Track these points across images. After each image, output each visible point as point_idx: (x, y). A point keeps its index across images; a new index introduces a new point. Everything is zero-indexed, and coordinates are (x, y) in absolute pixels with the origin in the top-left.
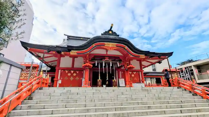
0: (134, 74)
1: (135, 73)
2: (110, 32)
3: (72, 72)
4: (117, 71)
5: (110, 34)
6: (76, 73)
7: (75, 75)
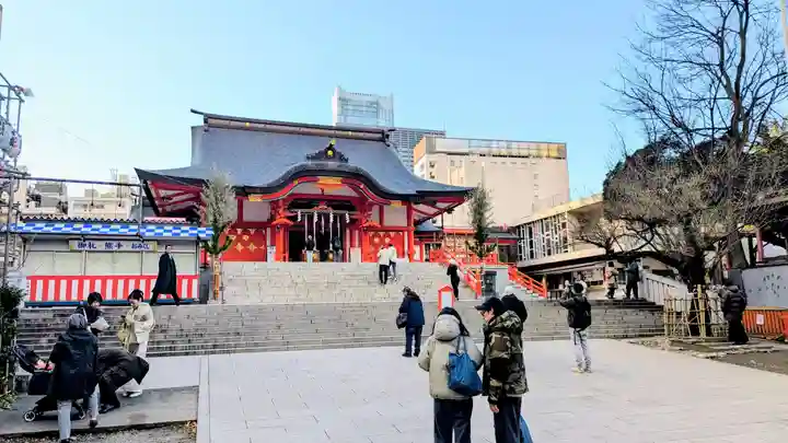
0: (389, 236)
1: (392, 234)
2: (330, 153)
3: (239, 231)
4: (348, 231)
5: (329, 158)
6: (249, 234)
7: (246, 238)
